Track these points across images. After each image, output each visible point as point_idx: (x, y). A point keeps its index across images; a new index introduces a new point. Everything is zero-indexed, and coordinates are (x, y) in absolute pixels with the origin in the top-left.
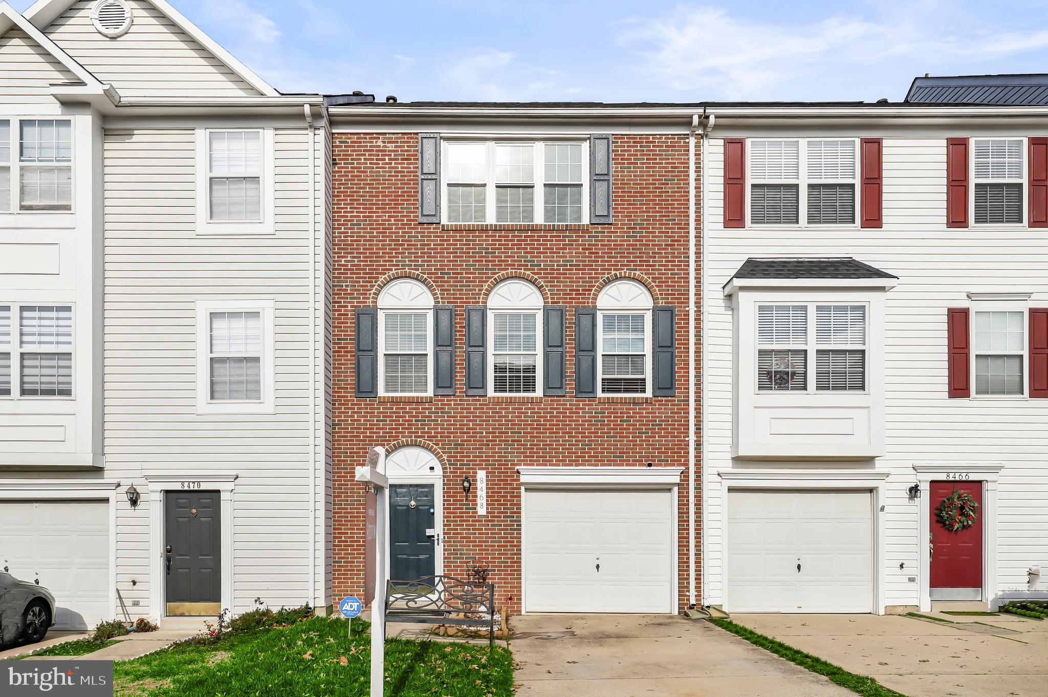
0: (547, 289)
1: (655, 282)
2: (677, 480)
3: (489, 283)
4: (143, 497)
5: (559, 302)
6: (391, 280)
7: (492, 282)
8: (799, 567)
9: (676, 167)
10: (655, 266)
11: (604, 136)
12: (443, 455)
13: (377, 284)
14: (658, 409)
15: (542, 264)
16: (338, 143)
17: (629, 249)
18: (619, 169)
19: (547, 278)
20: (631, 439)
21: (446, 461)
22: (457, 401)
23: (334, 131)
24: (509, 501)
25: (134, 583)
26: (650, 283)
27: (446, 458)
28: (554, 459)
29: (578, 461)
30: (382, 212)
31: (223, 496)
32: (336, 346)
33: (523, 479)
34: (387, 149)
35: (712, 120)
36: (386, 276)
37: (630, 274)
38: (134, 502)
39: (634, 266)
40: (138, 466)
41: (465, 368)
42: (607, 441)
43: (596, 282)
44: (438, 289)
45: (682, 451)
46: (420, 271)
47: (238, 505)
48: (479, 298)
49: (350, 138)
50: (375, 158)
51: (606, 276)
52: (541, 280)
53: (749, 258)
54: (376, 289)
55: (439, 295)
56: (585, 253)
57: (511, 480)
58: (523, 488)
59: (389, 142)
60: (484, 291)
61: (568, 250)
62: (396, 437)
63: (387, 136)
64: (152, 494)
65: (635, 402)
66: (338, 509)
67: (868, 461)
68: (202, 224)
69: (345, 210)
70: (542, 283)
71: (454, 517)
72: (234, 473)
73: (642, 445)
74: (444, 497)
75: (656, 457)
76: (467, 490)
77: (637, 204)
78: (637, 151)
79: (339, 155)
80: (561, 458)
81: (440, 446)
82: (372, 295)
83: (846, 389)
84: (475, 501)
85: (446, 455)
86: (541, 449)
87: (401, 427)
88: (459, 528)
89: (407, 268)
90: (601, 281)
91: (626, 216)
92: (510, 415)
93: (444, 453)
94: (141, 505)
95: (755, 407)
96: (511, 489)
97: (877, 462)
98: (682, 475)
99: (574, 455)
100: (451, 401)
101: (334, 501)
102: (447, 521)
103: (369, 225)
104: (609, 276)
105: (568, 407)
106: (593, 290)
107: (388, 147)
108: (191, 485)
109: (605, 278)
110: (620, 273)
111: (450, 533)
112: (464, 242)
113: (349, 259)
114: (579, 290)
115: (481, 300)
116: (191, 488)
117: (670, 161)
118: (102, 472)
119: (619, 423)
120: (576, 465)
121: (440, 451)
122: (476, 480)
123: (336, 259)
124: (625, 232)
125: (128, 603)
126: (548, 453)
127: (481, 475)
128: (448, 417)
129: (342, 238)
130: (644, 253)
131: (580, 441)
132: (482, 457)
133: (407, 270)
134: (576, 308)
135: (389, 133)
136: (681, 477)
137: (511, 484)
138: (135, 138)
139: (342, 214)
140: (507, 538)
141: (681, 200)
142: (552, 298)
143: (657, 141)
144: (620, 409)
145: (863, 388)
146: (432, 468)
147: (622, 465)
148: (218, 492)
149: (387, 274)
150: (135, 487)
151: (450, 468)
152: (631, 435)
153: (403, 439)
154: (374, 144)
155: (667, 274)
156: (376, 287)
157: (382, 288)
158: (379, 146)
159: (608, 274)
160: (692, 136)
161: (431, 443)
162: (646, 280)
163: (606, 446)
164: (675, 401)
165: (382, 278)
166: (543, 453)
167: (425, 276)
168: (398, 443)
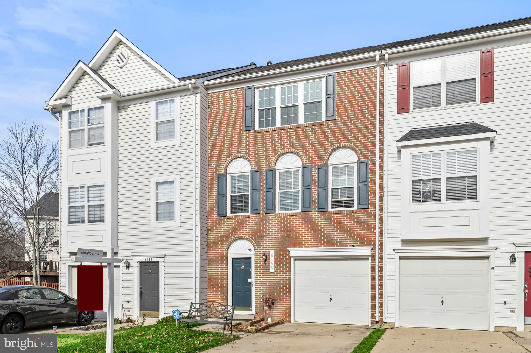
0: (303, 157)
1: (358, 148)
2: (369, 253)
3: (276, 157)
4: (131, 265)
5: (309, 163)
6: (233, 160)
7: (277, 156)
8: (442, 302)
9: (370, 85)
10: (358, 139)
11: (332, 74)
12: (255, 243)
13: (226, 162)
14: (360, 215)
15: (301, 144)
16: (210, 98)
17: (345, 132)
18: (340, 90)
19: (303, 151)
20: (345, 232)
21: (256, 246)
22: (261, 216)
23: (209, 92)
24: (284, 265)
25: (128, 302)
26: (355, 149)
27: (256, 245)
28: (306, 244)
29: (318, 244)
30: (229, 128)
31: (161, 264)
32: (209, 193)
33: (292, 254)
34: (231, 97)
35: (387, 56)
36: (230, 158)
37: (345, 145)
38: (128, 267)
39: (347, 140)
40: (129, 251)
41: (264, 200)
42: (333, 234)
43: (328, 151)
44: (253, 162)
45: (373, 238)
46: (245, 154)
47: (166, 268)
48: (271, 165)
49: (215, 95)
50: (226, 102)
51: (333, 147)
52: (300, 153)
53: (412, 129)
54: (226, 165)
55: (253, 165)
56: (322, 136)
57: (286, 255)
58: (292, 259)
59: (232, 94)
60: (273, 161)
61: (314, 136)
62: (234, 235)
63: (231, 91)
64: (135, 263)
65: (347, 212)
66: (210, 269)
67: (484, 240)
68: (153, 143)
69: (213, 129)
70: (301, 154)
71: (259, 273)
72: (164, 253)
73: (351, 235)
74: (255, 263)
75: (358, 241)
76: (266, 260)
77: (349, 108)
78: (349, 79)
79: (211, 103)
80: (310, 243)
81: (253, 239)
82: (224, 168)
83: (466, 199)
84: (269, 265)
85: (256, 243)
86: (300, 239)
87: (236, 230)
88: (262, 279)
89: (239, 153)
90: (330, 150)
91: (343, 115)
92: (285, 222)
93: (255, 242)
94: (131, 268)
95: (410, 212)
96: (286, 259)
97: (490, 241)
98: (372, 251)
99: (316, 241)
100: (258, 216)
101: (208, 266)
102: (256, 275)
103: (223, 134)
104: (334, 147)
105: (313, 217)
106: (326, 155)
107: (232, 96)
108: (149, 259)
109: (332, 148)
110: (340, 145)
111: (258, 282)
112: (265, 138)
113: (215, 152)
114: (319, 156)
115: (272, 166)
116: (149, 261)
117: (367, 82)
118: (117, 254)
119: (339, 224)
120: (317, 247)
121: (253, 241)
122: (269, 255)
123: (209, 152)
124: (343, 123)
125: (126, 310)
126: (303, 241)
127: (272, 252)
128: (257, 224)
129: (212, 142)
130: (352, 133)
131: (319, 234)
132: (272, 243)
133: (239, 154)
134: (317, 165)
135: (232, 89)
136: (371, 252)
137: (286, 257)
138: (129, 109)
139: (212, 131)
140: (284, 284)
141: (372, 102)
142: (306, 161)
143: (359, 72)
144: (340, 216)
145: (476, 198)
146: (250, 250)
147: (341, 246)
148: (158, 262)
149: (231, 157)
150: (128, 260)
151: (258, 249)
152: (345, 230)
153: (237, 236)
154: (226, 96)
155: (365, 143)
156: (226, 164)
157: (229, 164)
158: (228, 96)
159: (334, 146)
160: (378, 66)
161: (249, 237)
162: (354, 147)
163: (332, 236)
164: (368, 211)
165: (229, 159)
166: (301, 241)
167: (247, 156)
168: (235, 238)
